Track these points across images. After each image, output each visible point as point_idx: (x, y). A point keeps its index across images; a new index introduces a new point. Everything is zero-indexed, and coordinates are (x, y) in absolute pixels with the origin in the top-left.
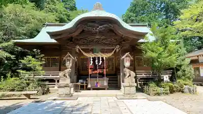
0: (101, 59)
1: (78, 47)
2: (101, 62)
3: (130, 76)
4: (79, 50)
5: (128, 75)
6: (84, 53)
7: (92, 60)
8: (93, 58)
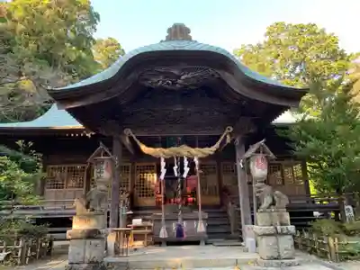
0: (186, 163)
1: (128, 132)
2: (187, 170)
3: (273, 203)
4: (131, 138)
5: (267, 201)
6: (144, 148)
7: (163, 164)
8: (166, 160)
